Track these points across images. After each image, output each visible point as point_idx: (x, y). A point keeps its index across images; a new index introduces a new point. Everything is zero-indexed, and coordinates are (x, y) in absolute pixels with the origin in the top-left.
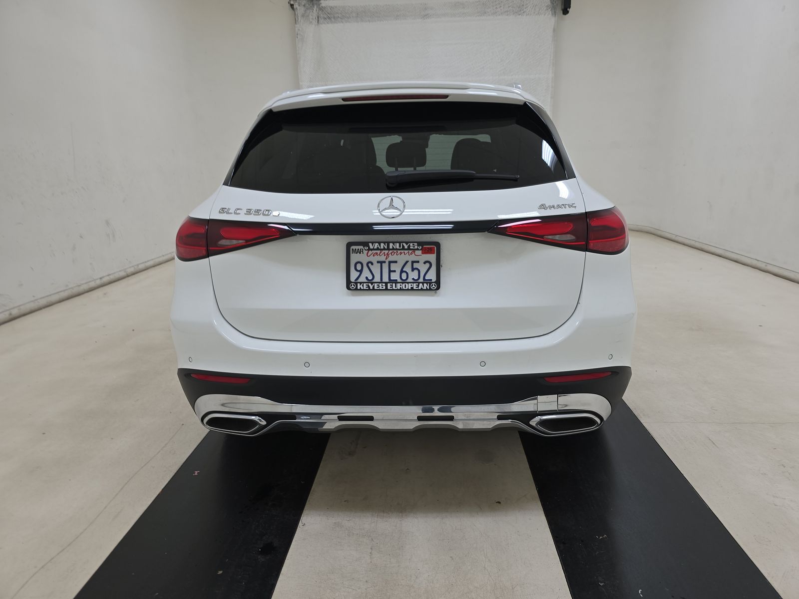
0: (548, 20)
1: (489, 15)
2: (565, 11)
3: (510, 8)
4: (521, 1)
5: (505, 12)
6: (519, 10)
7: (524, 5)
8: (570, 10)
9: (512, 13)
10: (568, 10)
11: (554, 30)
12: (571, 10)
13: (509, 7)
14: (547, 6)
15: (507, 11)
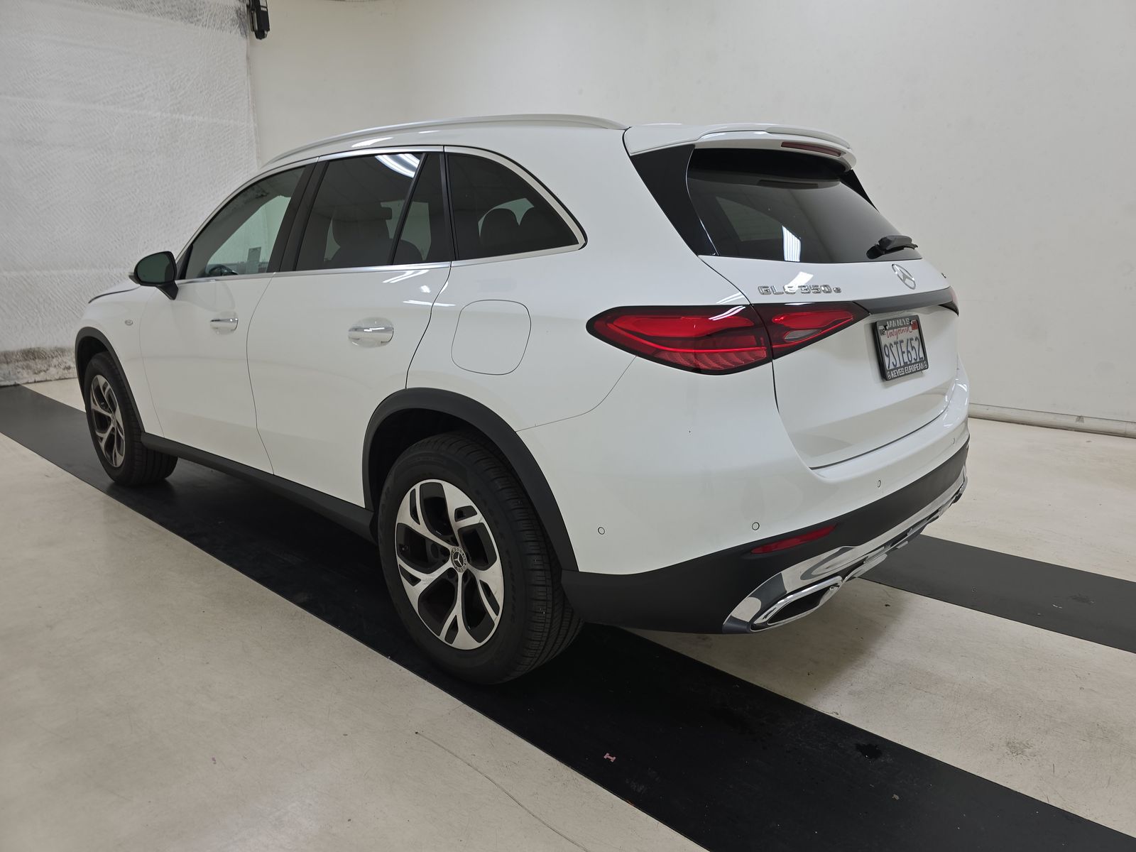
0: (237, 41)
1: (141, 12)
2: (261, 34)
3: (176, 9)
4: (192, 2)
5: (167, 13)
6: (191, 15)
7: (197, 9)
8: (269, 32)
9: (180, 17)
10: (266, 32)
11: (248, 58)
12: (269, 34)
13: (173, 6)
14: (233, 20)
15: (171, 13)
